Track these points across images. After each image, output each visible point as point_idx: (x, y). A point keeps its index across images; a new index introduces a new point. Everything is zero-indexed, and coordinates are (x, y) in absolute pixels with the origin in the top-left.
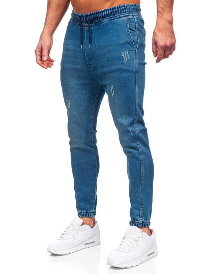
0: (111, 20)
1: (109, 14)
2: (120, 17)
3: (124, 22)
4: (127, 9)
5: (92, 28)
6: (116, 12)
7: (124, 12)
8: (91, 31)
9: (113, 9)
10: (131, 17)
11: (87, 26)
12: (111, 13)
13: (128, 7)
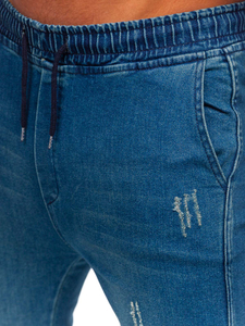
0: (137, 68)
1: (132, 42)
2: (175, 63)
3: (186, 81)
4: (203, 29)
5: (65, 81)
6: (160, 41)
7: (190, 43)
8: (61, 88)
9: (149, 25)
10: (215, 60)
11: (46, 68)
12: (141, 41)
13: (207, 22)
